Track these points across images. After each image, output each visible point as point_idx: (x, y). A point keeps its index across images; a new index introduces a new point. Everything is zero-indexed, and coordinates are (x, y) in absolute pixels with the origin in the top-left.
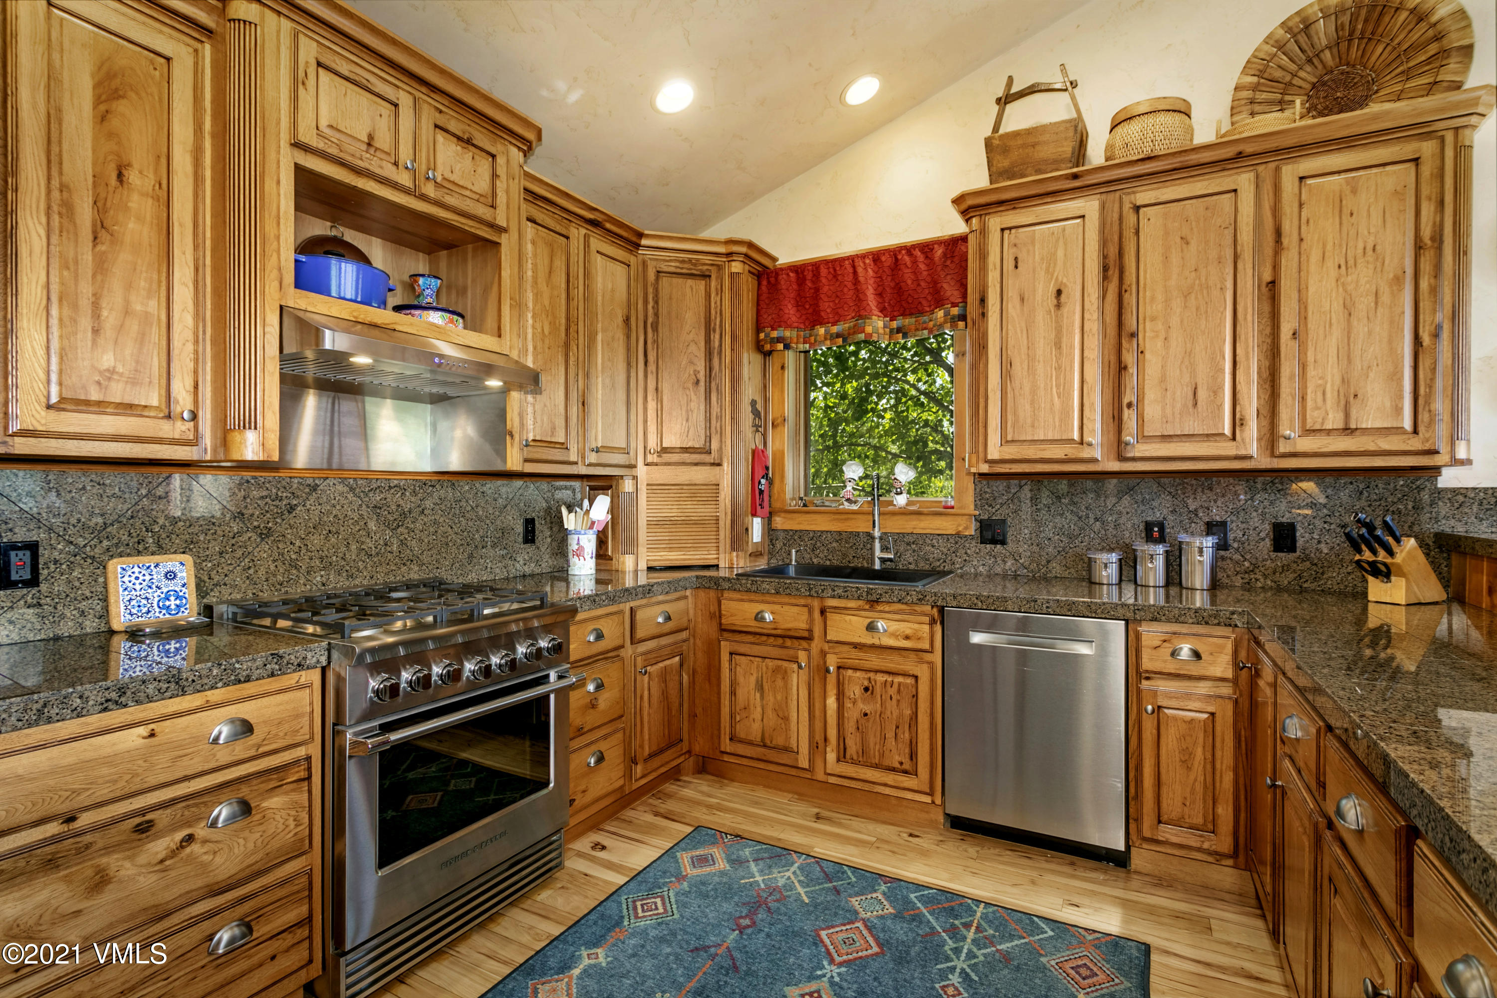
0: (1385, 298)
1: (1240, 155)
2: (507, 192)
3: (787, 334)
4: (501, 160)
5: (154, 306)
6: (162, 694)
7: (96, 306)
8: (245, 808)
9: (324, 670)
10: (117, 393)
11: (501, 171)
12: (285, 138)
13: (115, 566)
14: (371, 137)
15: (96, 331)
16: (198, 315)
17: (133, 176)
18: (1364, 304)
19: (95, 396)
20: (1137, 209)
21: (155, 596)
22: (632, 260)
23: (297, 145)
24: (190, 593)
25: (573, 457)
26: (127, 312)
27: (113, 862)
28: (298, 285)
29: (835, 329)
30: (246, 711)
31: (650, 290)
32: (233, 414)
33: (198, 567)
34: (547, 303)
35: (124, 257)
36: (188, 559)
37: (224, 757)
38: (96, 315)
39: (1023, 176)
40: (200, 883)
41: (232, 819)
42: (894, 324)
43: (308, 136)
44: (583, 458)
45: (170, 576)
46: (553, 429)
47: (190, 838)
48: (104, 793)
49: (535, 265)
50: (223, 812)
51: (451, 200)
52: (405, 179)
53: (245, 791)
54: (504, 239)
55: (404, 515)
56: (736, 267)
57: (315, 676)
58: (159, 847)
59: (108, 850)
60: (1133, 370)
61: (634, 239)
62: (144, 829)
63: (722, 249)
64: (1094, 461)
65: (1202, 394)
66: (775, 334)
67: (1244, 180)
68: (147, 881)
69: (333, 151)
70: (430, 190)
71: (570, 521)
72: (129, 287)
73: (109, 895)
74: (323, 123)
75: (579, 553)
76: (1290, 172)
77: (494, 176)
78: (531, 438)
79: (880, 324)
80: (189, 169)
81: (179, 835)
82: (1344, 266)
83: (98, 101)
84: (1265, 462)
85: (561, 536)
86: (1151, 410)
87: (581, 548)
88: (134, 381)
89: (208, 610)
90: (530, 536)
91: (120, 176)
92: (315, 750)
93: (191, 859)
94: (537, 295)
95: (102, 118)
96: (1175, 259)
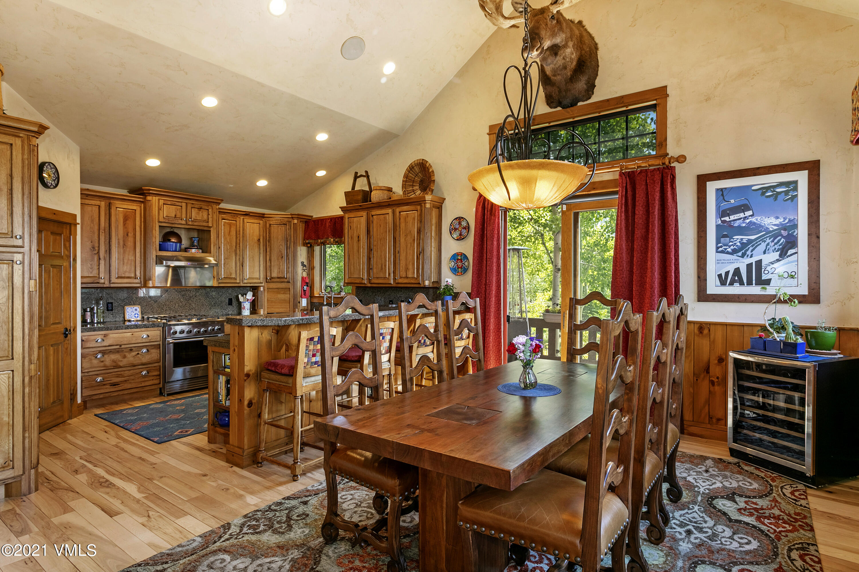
0: (412, 245)
1: (389, 205)
2: (212, 218)
3: (311, 241)
4: (210, 210)
5: (133, 258)
6: (134, 328)
7: (123, 260)
8: (148, 350)
9: (163, 328)
10: (127, 275)
11: (210, 213)
12: (157, 221)
13: (126, 307)
14: (175, 215)
15: (123, 264)
16: (141, 258)
17: (129, 234)
18: (409, 245)
19: (123, 276)
20: (372, 216)
21: (133, 314)
22: (261, 222)
23: (159, 222)
24: (140, 314)
25: (238, 281)
26: (128, 260)
27: (127, 354)
28: (160, 250)
29: (322, 241)
30: (148, 333)
31: (268, 230)
32: (147, 277)
33: (141, 308)
34: (228, 240)
35: (128, 249)
36: (139, 306)
37: (144, 341)
38: (123, 261)
39: (352, 204)
40: (140, 362)
41: (145, 352)
42: (336, 240)
43: (161, 219)
44: (242, 281)
45: (136, 310)
46: (231, 274)
47: (138, 354)
48: (125, 343)
49: (224, 231)
50: (144, 350)
51: (195, 224)
52: (184, 222)
53: (148, 348)
54: (212, 229)
55: (190, 297)
56: (296, 221)
57: (161, 329)
58: (134, 354)
59: (126, 352)
60: (372, 259)
61: (262, 216)
62: (131, 350)
63: (290, 216)
64: (365, 284)
65: (383, 266)
66: (307, 241)
67: (390, 211)
68: (132, 359)
69: (167, 221)
70: (190, 223)
71: (241, 299)
72: (129, 255)
73: (125, 360)
74: (165, 216)
75: (244, 308)
76: (398, 210)
77: (208, 214)
78: (223, 277)
79: (332, 240)
80: (139, 230)
81: (137, 353)
82: (406, 236)
83: (124, 222)
84: (395, 285)
85: (240, 303)
86: (375, 270)
87: (244, 307)
88: (130, 272)
89: (143, 318)
90: (230, 303)
91: (127, 235)
92: (161, 343)
93: (138, 357)
94: (225, 239)
95: (124, 224)
96: (379, 230)
